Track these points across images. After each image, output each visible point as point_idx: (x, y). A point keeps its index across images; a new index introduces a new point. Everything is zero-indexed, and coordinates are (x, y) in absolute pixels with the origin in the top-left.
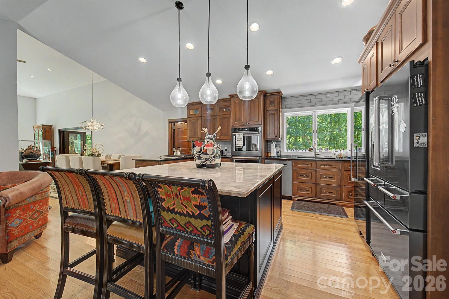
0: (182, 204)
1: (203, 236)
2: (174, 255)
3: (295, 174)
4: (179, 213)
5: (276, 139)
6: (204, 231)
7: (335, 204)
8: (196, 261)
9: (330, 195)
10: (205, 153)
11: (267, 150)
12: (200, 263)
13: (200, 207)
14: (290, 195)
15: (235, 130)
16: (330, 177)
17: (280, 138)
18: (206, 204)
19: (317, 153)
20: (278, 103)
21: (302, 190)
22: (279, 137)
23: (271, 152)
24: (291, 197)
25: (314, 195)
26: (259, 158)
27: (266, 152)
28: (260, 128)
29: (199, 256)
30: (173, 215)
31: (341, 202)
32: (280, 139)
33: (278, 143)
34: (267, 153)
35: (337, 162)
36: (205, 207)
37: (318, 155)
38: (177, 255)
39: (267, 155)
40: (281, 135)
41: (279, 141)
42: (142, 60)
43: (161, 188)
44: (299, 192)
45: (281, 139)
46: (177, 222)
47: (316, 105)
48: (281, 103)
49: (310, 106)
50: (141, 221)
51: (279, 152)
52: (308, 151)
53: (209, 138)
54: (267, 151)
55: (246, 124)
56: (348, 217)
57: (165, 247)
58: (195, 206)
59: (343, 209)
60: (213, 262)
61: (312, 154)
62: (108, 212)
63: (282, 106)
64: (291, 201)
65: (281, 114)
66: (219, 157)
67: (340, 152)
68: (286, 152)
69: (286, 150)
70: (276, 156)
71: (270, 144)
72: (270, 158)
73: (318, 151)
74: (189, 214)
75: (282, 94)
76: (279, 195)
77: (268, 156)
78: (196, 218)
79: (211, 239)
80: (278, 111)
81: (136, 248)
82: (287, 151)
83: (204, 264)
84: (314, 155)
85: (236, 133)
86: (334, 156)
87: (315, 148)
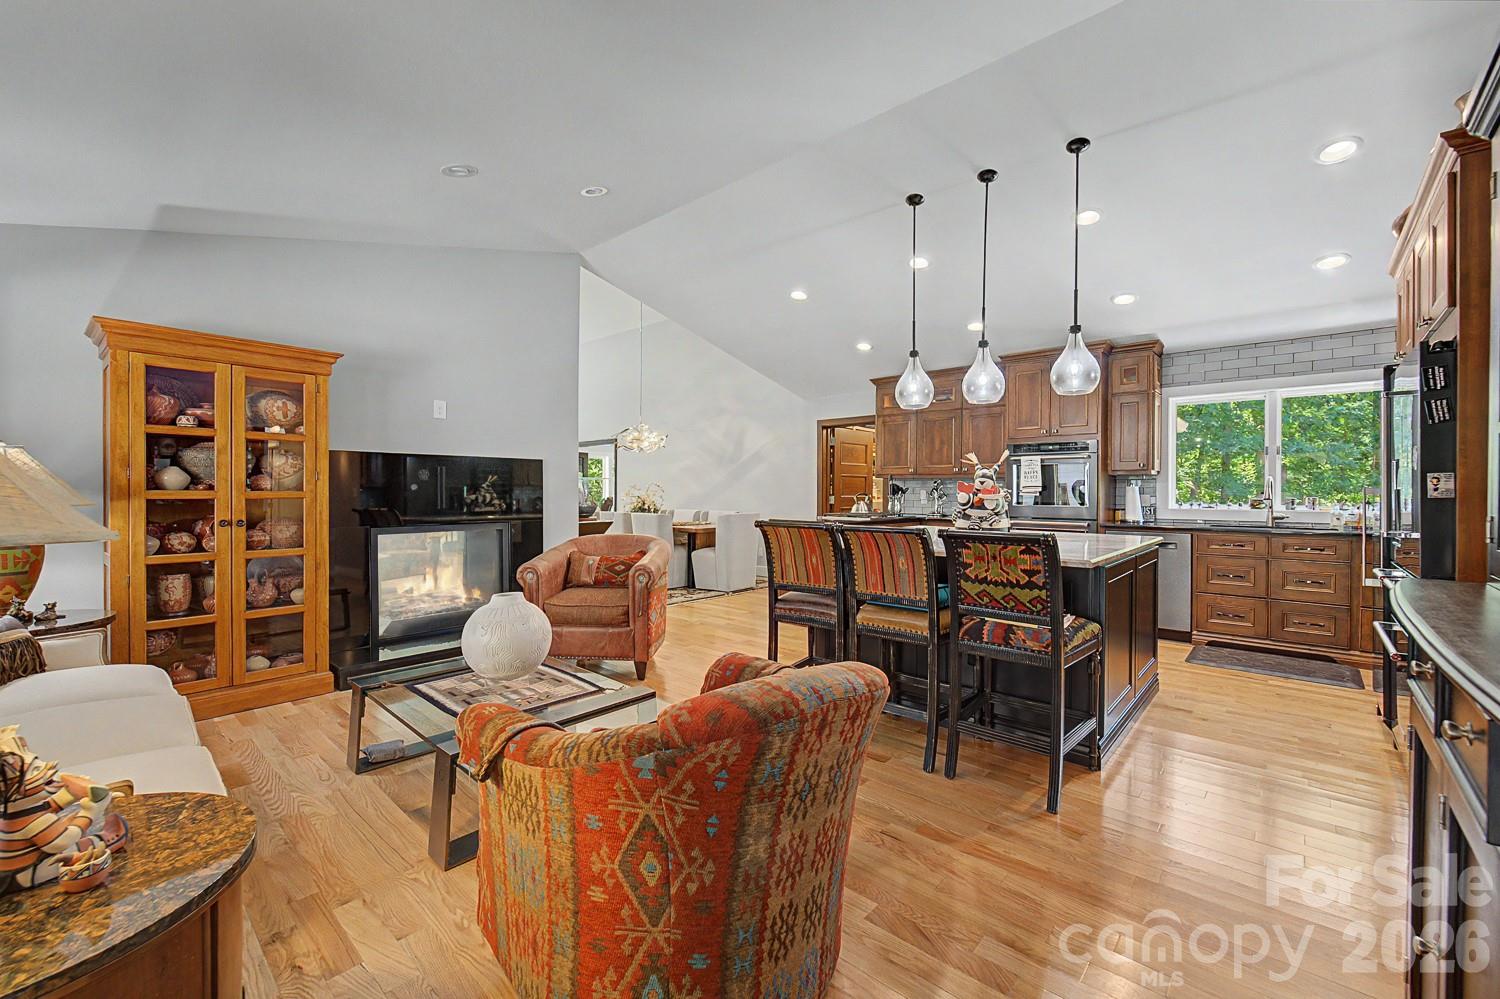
0: (1001, 569)
1: (1032, 613)
2: (982, 642)
3: (1202, 572)
4: (996, 584)
5: (1144, 472)
6: (1033, 606)
7: (1332, 660)
8: (1019, 648)
9: (1316, 632)
10: (981, 506)
11: (1114, 506)
12: (1026, 650)
13: (1030, 573)
14: (1184, 626)
15: (1016, 449)
16: (1314, 580)
17: (1153, 469)
18: (1041, 568)
19: (1275, 515)
20: (1150, 372)
21: (1225, 616)
22: (1151, 466)
23: (1124, 509)
24: (1190, 634)
25: (1262, 630)
26: (1089, 525)
27: (1109, 509)
28: (1092, 443)
29: (1024, 641)
30: (984, 586)
31: (1352, 652)
32: (1153, 472)
33: (1146, 485)
34: (1111, 512)
35: (1338, 538)
36: (1039, 572)
37: (1283, 518)
38: (987, 643)
39: (1111, 518)
40: (1157, 462)
41: (1153, 479)
42: (798, 295)
43: (968, 548)
44: (1213, 621)
45: (1158, 472)
46: (988, 594)
47: (1275, 374)
48: (1159, 370)
49: (1257, 377)
50: (925, 597)
51: (1150, 510)
52: (1246, 507)
53: (984, 476)
54: (1112, 507)
55: (1050, 430)
56: (1364, 688)
57: (965, 633)
58: (1024, 571)
59: (1359, 672)
60: (1047, 647)
61: (1261, 516)
62: (860, 588)
63: (1160, 380)
64: (1188, 644)
65: (1157, 404)
66: (1004, 516)
67: (1356, 511)
68: (1172, 507)
69: (1172, 505)
70: (1142, 520)
71: (1123, 485)
72: (1123, 525)
73: (1283, 508)
74: (1011, 582)
75: (1163, 346)
76: (1149, 628)
77: (1114, 521)
78: (1022, 587)
79: (1045, 615)
80: (1148, 396)
81: (913, 638)
82: (1176, 506)
83: (1033, 651)
84: (1268, 518)
85: (1022, 458)
86: (1336, 522)
87: (1269, 499)
